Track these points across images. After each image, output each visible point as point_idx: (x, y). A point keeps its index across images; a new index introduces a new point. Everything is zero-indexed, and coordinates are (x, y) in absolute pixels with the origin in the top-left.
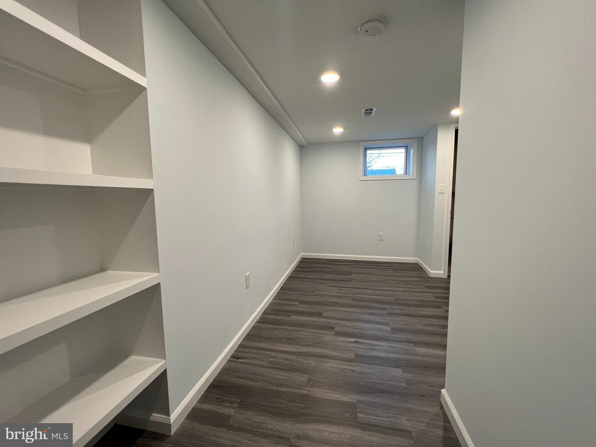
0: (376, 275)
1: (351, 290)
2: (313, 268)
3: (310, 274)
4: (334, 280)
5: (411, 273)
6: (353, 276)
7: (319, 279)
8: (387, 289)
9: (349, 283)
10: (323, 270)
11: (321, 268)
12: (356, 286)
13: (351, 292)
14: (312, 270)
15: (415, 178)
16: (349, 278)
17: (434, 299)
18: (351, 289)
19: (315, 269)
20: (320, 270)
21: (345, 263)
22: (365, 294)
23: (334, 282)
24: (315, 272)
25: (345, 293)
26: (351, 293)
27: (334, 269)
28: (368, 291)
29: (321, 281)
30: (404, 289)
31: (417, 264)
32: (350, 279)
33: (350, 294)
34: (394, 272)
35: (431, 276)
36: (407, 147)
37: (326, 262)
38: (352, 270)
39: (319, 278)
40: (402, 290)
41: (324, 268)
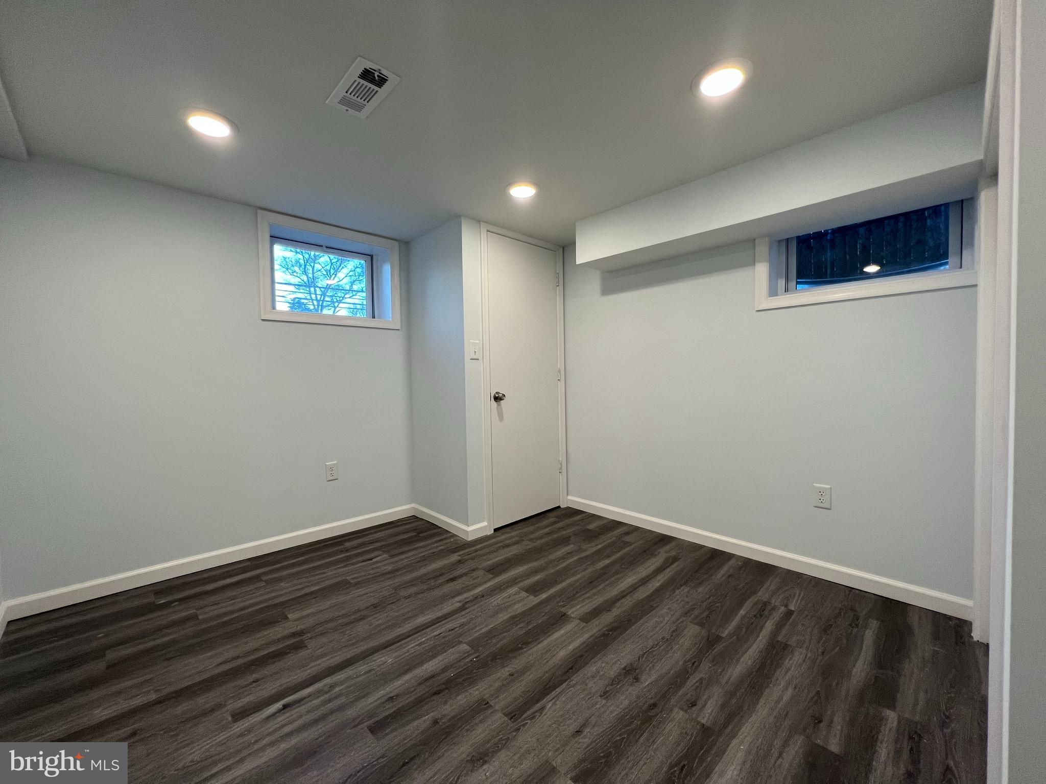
0: (358, 583)
1: (332, 687)
2: (99, 654)
3: (95, 694)
4: (235, 673)
5: (428, 545)
6: (296, 620)
7: (158, 702)
8: (422, 620)
9: (303, 653)
10: (158, 642)
11: (142, 636)
12: (338, 659)
13: (336, 697)
14: (97, 667)
15: (399, 328)
16: (286, 632)
17: (534, 600)
18: (328, 681)
19: (112, 655)
20: (142, 647)
21: (231, 576)
22: (387, 677)
23: (242, 682)
24: (117, 670)
25: (319, 713)
26: (342, 700)
27: (206, 620)
28: (386, 659)
29: (179, 710)
30: (457, 599)
31: (415, 518)
32: (293, 635)
33: (342, 708)
34: (392, 556)
35: (470, 538)
36: (371, 258)
37: (152, 598)
38: (276, 597)
39: (153, 696)
40: (454, 604)
41: (159, 629)
